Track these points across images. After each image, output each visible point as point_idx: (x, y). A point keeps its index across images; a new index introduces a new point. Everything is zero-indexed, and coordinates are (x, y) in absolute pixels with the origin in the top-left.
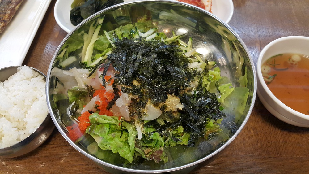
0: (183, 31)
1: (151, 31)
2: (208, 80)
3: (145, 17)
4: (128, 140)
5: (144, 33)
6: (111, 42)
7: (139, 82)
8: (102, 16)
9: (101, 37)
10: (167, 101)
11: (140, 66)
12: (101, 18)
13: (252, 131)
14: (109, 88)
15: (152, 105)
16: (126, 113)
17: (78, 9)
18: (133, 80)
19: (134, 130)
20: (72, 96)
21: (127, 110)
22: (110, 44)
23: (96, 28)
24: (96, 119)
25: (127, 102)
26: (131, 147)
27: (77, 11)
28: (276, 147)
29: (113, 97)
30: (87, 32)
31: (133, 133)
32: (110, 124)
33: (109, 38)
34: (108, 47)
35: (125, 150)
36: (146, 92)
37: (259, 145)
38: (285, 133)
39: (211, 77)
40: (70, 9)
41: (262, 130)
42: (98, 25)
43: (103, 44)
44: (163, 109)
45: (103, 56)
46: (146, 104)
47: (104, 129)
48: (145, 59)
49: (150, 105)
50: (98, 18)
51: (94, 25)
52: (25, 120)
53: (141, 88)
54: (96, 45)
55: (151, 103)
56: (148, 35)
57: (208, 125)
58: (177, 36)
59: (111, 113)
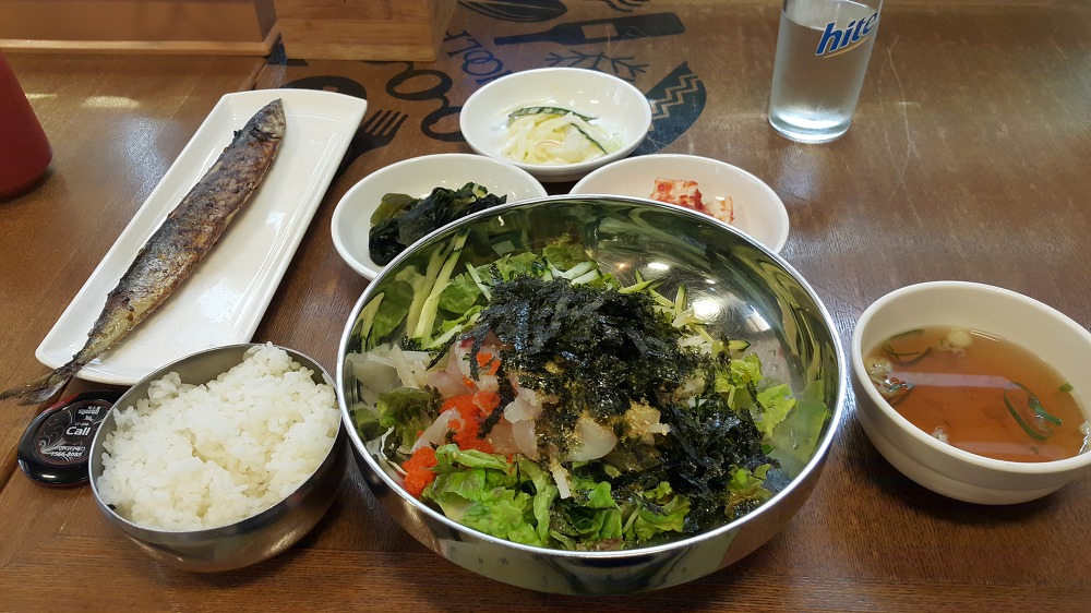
0: (659, 267)
1: (582, 267)
2: (730, 381)
3: (566, 238)
4: (532, 509)
5: (564, 271)
6: (484, 288)
7: (560, 366)
8: (461, 229)
9: (460, 279)
10: (629, 413)
11: (564, 329)
12: (463, 235)
13: (855, 521)
14: (488, 382)
15: (592, 420)
16: (528, 439)
17: (394, 224)
18: (546, 362)
19: (547, 483)
20: (385, 414)
21: (532, 432)
22: (482, 296)
23: (448, 258)
24: (455, 454)
25: (532, 412)
26: (539, 527)
27: (391, 230)
28: (921, 561)
29: (496, 404)
30: (423, 271)
31: (544, 490)
32: (487, 470)
33: (478, 280)
34: (475, 304)
35: (525, 533)
36: (579, 390)
37: (875, 554)
38: (945, 525)
39: (737, 375)
40: (368, 226)
41: (881, 519)
42: (452, 251)
43: (465, 295)
44: (620, 430)
45: (463, 323)
46: (577, 417)
47: (472, 481)
48: (576, 313)
49: (586, 421)
50: (453, 235)
51: (441, 253)
52: (268, 466)
53: (565, 380)
54: (444, 299)
55: (591, 416)
56: (575, 274)
57: (733, 481)
58: (648, 282)
59: (490, 446)
